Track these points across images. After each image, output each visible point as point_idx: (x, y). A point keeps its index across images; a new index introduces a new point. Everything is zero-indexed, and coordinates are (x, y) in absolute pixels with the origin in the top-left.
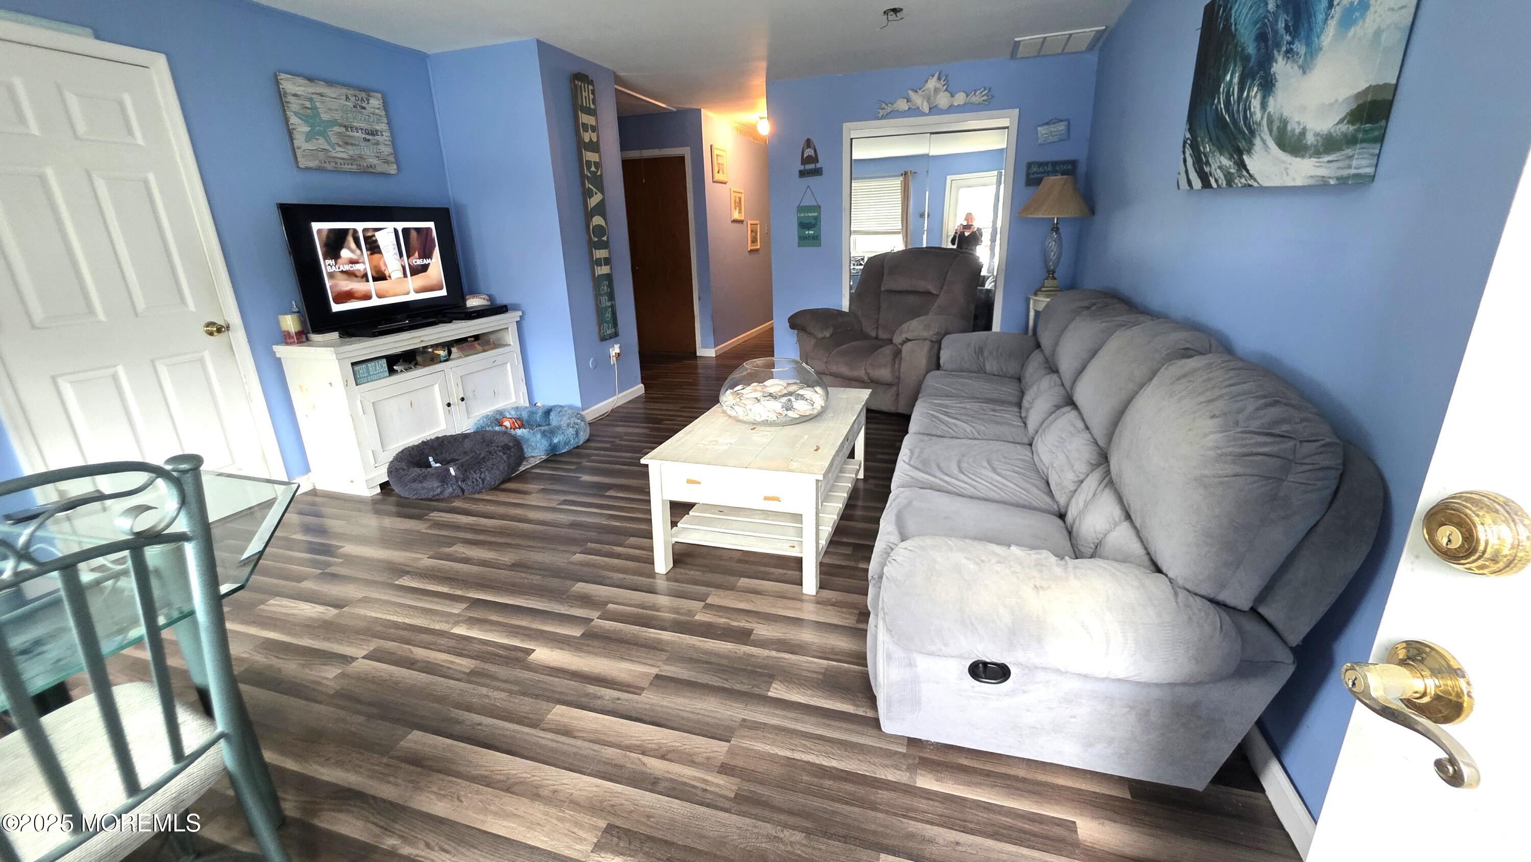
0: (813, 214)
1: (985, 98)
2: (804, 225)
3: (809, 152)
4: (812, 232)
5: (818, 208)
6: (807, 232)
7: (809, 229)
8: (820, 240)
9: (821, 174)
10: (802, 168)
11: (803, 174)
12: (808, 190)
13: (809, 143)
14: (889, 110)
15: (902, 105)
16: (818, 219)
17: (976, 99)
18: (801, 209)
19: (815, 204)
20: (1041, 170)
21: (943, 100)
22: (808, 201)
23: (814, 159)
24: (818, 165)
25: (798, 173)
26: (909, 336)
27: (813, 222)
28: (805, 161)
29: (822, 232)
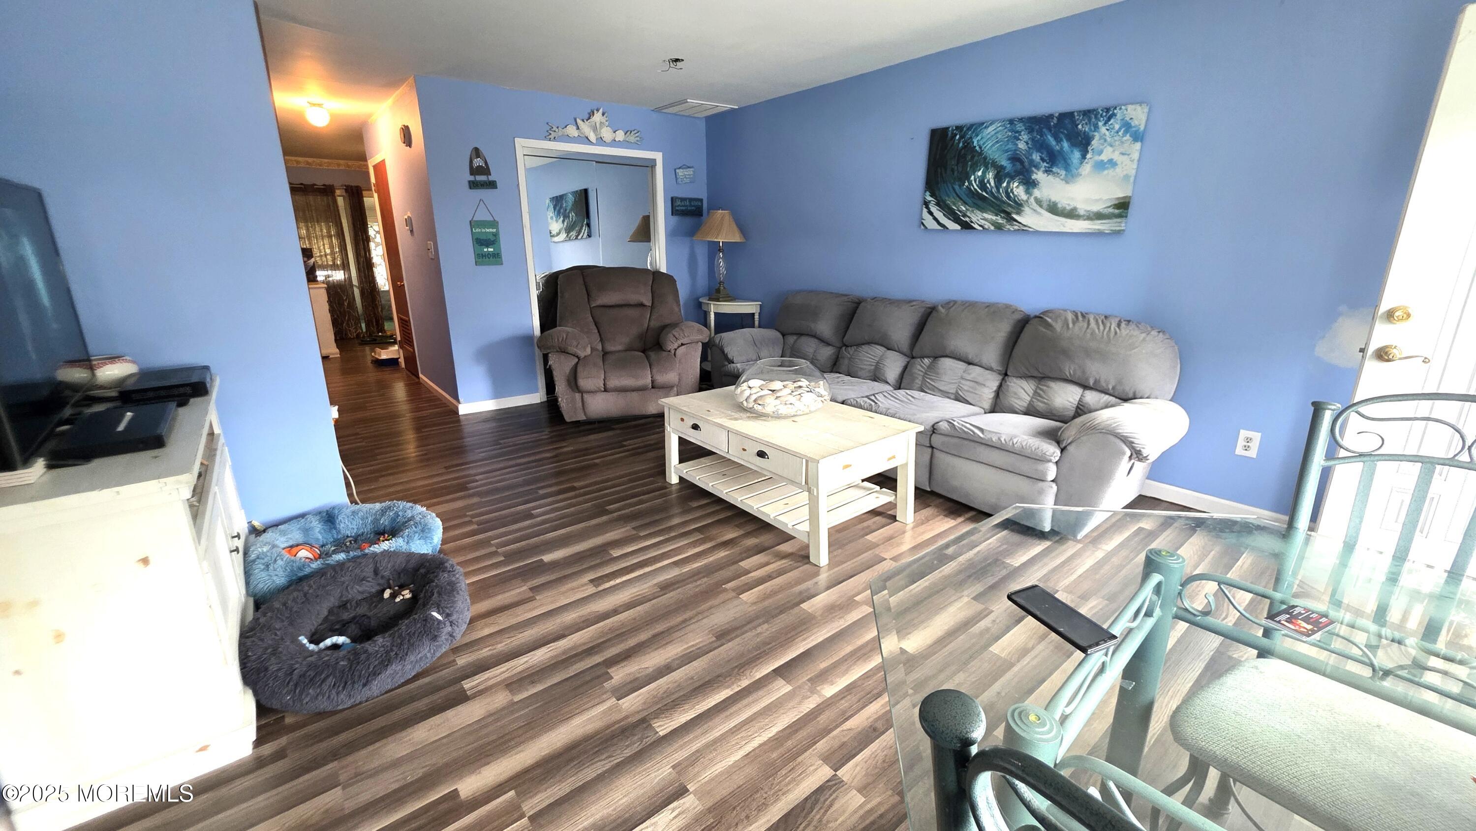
0: (491, 230)
1: (638, 139)
2: (480, 242)
3: (478, 162)
4: (492, 250)
5: (494, 224)
6: (485, 250)
7: (487, 247)
8: (501, 258)
9: (496, 188)
10: (472, 178)
11: (473, 185)
12: (481, 202)
13: (477, 152)
14: (560, 134)
15: (572, 131)
16: (496, 235)
17: (632, 138)
18: (473, 224)
19: (491, 219)
20: (683, 204)
21: (607, 134)
22: (482, 215)
23: (484, 170)
24: (491, 178)
25: (467, 184)
26: (685, 341)
27: (492, 238)
28: (474, 171)
29: (503, 250)
